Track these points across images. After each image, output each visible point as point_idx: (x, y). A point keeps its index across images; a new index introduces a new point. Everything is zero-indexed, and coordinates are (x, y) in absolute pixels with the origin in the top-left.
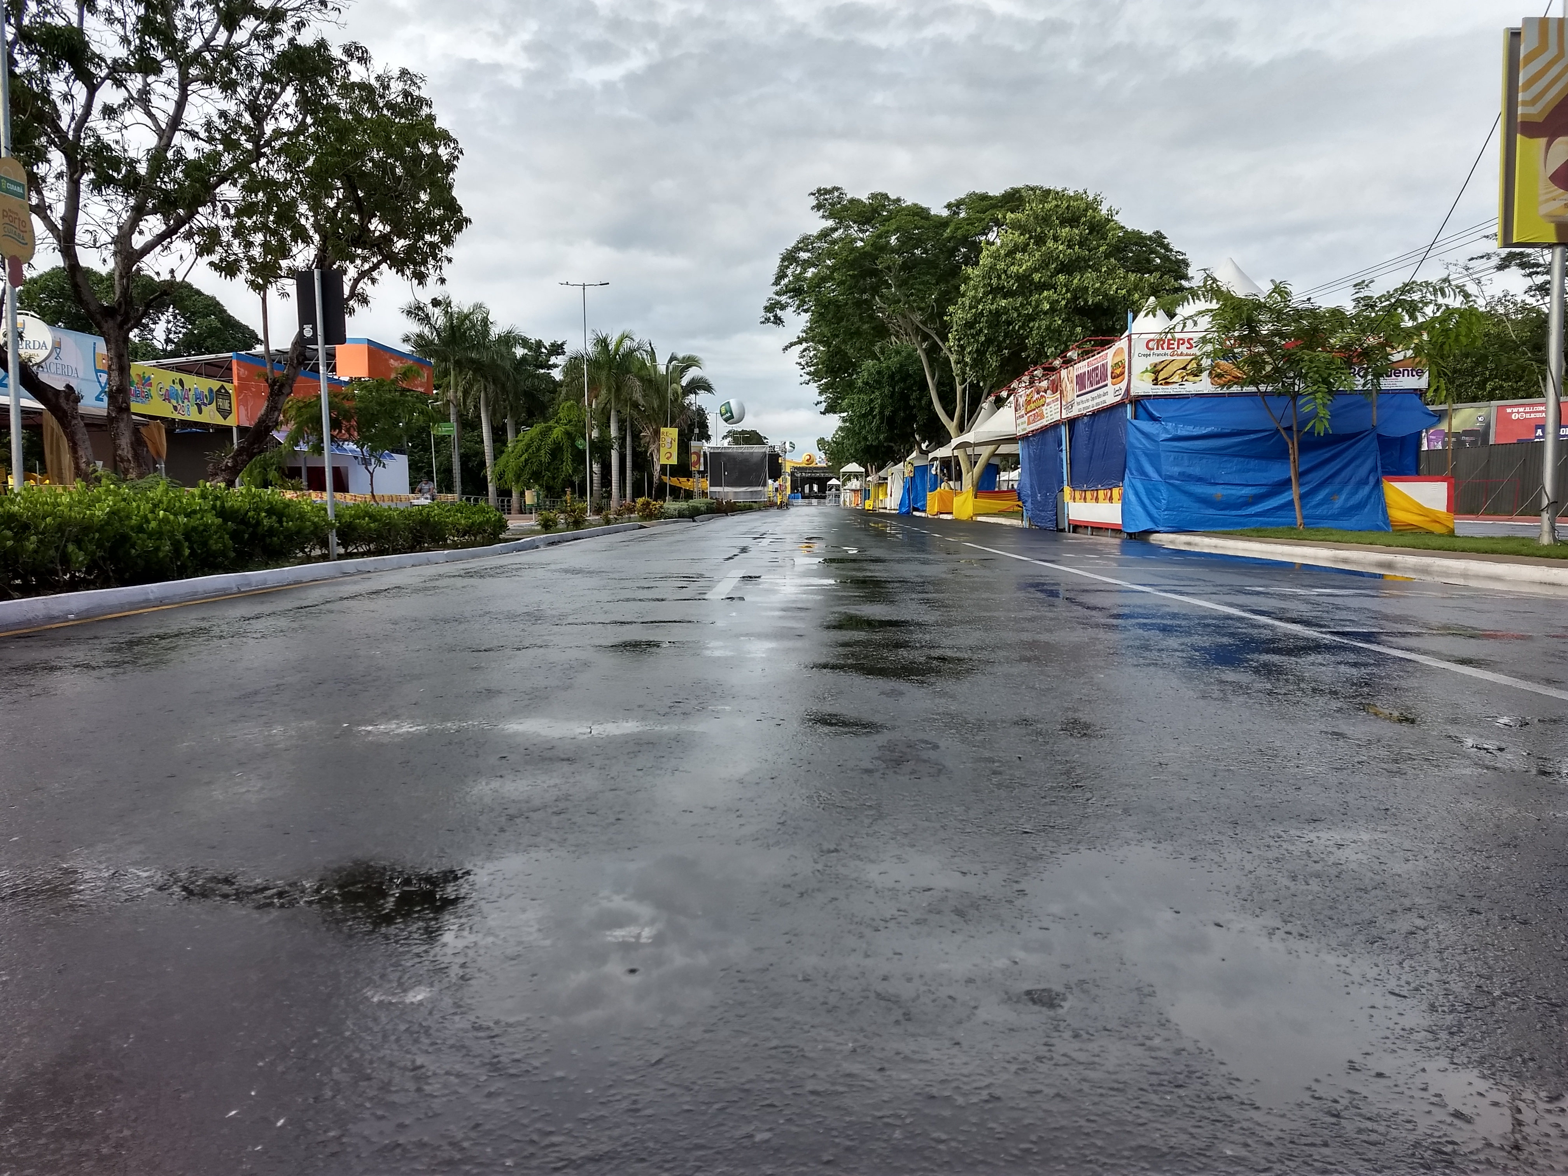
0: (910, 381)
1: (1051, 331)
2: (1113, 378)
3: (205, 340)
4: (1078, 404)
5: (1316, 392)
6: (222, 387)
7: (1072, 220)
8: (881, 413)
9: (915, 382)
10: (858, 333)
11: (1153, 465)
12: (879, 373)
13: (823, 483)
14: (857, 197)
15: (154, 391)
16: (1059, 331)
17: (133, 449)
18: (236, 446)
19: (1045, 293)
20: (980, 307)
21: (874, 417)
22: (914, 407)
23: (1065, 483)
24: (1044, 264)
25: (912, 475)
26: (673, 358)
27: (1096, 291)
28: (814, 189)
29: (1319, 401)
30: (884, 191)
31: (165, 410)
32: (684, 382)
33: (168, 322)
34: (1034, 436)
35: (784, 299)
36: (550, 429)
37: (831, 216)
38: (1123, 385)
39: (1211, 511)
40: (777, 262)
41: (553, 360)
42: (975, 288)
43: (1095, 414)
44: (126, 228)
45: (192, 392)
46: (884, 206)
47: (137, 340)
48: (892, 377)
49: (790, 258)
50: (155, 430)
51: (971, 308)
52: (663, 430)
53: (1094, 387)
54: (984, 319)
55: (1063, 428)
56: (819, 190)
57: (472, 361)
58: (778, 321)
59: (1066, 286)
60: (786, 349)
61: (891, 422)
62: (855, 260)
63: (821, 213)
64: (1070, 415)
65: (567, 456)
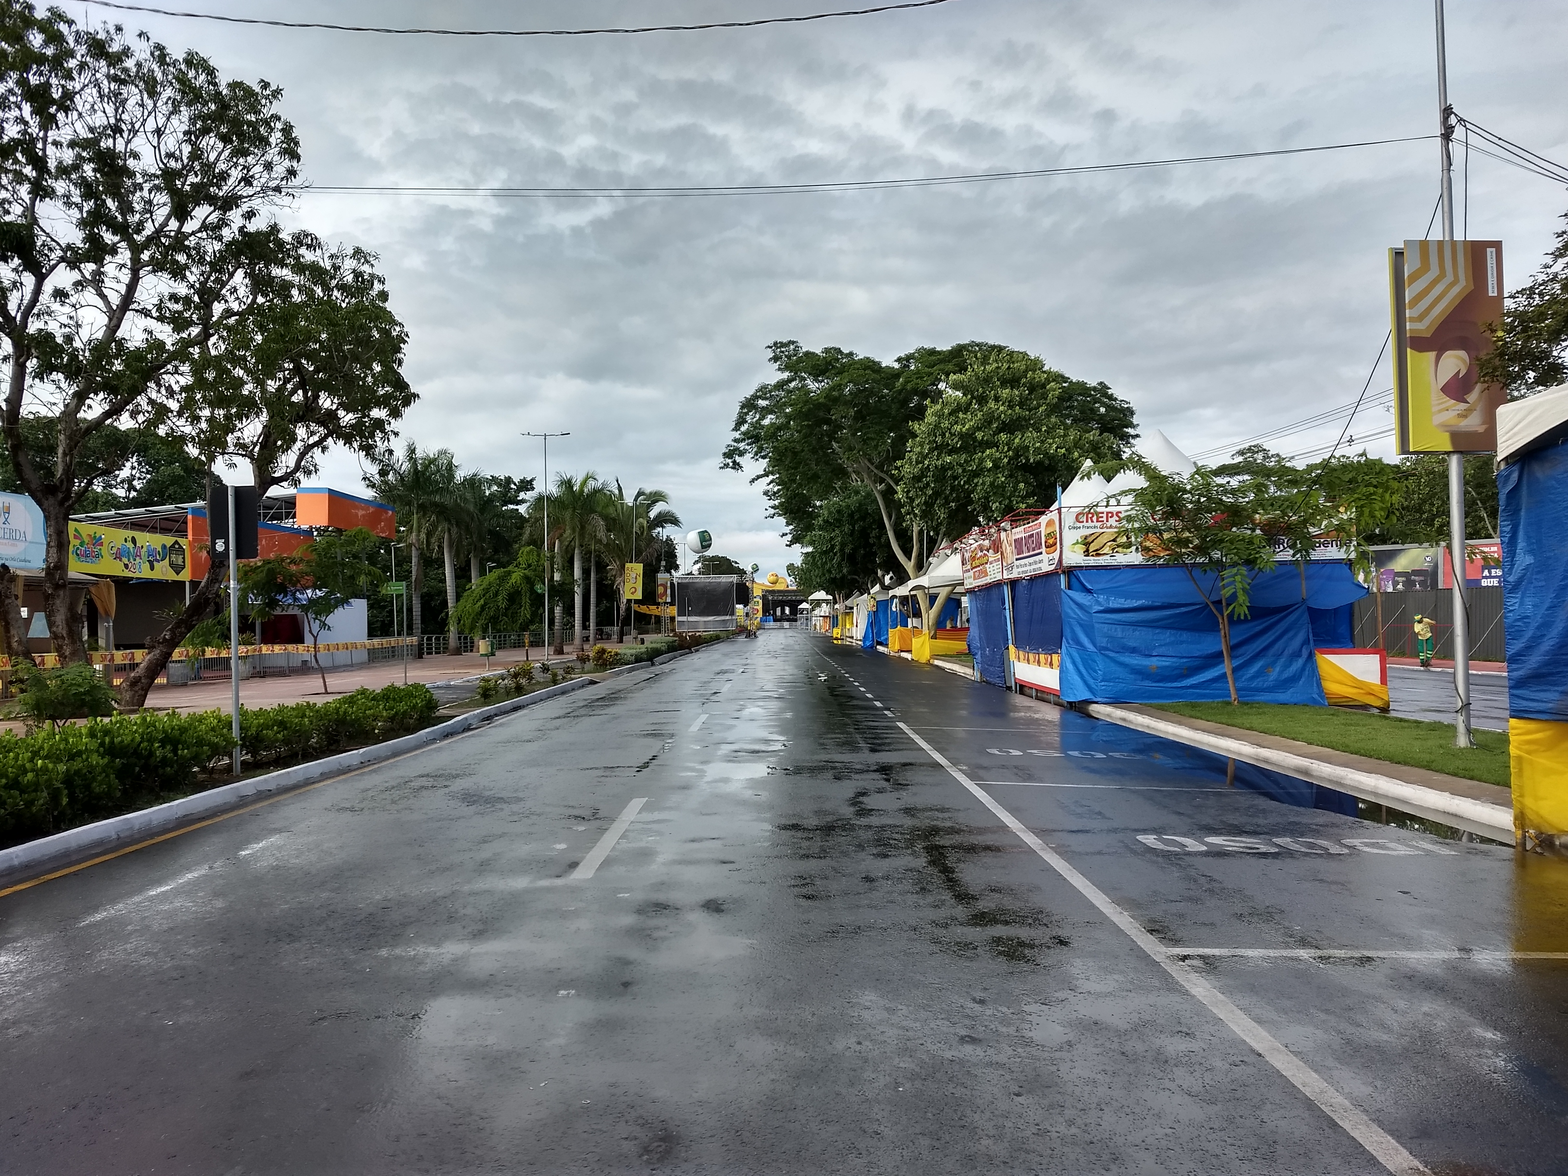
0: (869, 520)
1: (995, 487)
2: (1047, 547)
3: (167, 488)
4: (1018, 567)
5: (1236, 575)
6: (176, 542)
7: (1012, 381)
8: (842, 550)
9: (874, 521)
10: (815, 477)
11: (1087, 635)
12: (839, 512)
13: (794, 606)
14: (812, 350)
15: (104, 550)
16: (1003, 486)
17: (67, 624)
18: (188, 603)
19: (988, 452)
20: (926, 462)
21: (835, 554)
22: (874, 544)
23: (1010, 641)
24: (988, 421)
25: (874, 609)
26: (640, 494)
27: (1037, 451)
28: (771, 343)
29: (1239, 586)
30: (837, 346)
31: (117, 569)
32: (652, 514)
33: (133, 468)
34: (979, 590)
35: (742, 446)
36: (509, 573)
37: (787, 368)
38: (1056, 555)
39: (1147, 683)
40: (737, 409)
41: (522, 496)
42: (921, 445)
43: (1033, 579)
44: (72, 406)
45: (145, 549)
46: (838, 359)
47: (99, 490)
48: (851, 515)
49: (749, 405)
50: (105, 590)
51: (918, 463)
52: (628, 565)
53: (1032, 553)
54: (930, 474)
55: (1005, 588)
56: (775, 344)
57: (436, 504)
58: (736, 466)
59: (1007, 444)
60: (753, 481)
61: (851, 559)
62: (809, 410)
63: (776, 365)
64: (1010, 576)
65: (526, 600)
